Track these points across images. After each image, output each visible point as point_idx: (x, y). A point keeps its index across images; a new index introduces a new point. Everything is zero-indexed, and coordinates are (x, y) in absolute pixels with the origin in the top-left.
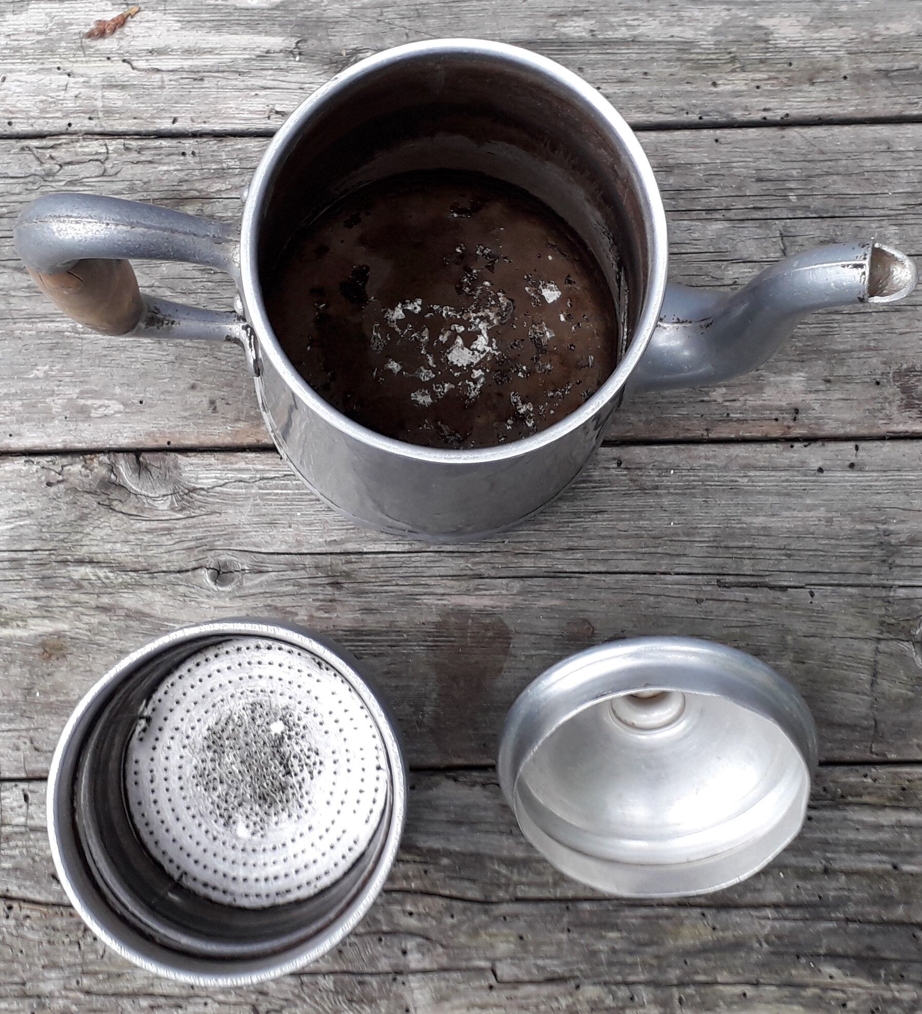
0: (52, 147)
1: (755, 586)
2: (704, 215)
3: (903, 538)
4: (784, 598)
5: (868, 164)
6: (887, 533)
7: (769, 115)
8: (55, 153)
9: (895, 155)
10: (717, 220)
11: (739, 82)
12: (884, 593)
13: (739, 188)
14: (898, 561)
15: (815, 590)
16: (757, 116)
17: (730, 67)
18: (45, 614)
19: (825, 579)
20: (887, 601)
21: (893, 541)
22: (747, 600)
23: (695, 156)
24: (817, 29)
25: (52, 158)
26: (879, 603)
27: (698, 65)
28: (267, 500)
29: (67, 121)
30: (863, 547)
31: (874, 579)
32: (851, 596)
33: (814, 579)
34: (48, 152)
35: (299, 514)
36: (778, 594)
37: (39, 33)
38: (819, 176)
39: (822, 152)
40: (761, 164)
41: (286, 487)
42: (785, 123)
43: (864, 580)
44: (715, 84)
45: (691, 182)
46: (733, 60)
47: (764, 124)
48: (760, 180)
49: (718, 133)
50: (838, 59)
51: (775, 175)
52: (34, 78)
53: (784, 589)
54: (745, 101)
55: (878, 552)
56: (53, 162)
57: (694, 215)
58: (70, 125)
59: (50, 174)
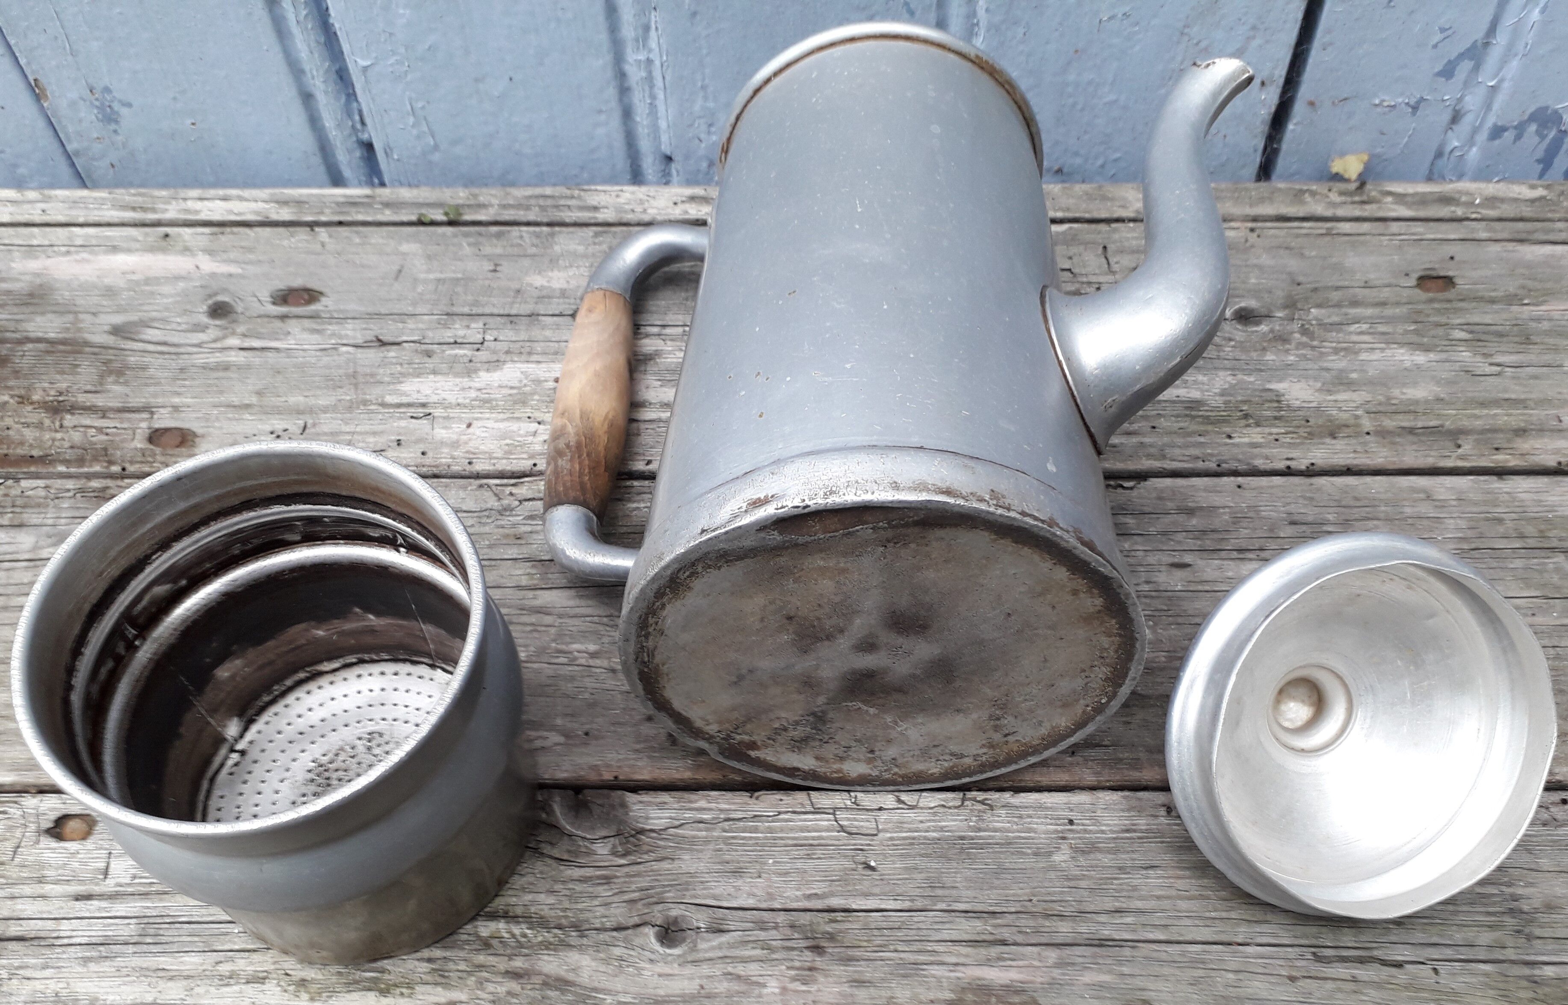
0: (513, 485)
1: (1361, 961)
2: (1235, 555)
3: (1537, 903)
4: (1401, 976)
5: (1408, 511)
6: (1515, 898)
7: (1293, 464)
8: (514, 490)
9: (1437, 503)
10: (1251, 560)
11: (1255, 435)
12: (1527, 971)
13: (1271, 530)
14: (1538, 932)
15: (1439, 966)
16: (1281, 465)
17: (1243, 422)
18: (439, 980)
19: (1449, 953)
20: (1534, 982)
21: (1526, 908)
22: (1354, 980)
23: (1217, 500)
24: (1330, 392)
25: (511, 494)
26: (1525, 983)
27: (1207, 420)
28: (731, 844)
29: (533, 462)
30: (1489, 914)
31: (1510, 954)
32: (1486, 975)
33: (1435, 953)
34: (508, 490)
35: (771, 861)
36: (1394, 971)
37: (512, 388)
38: (1356, 520)
39: (1357, 499)
40: (1292, 508)
41: (756, 830)
42: (1311, 472)
43: (1498, 955)
44: (1230, 437)
45: (1217, 523)
46: (1246, 416)
47: (1288, 472)
48: (1293, 523)
49: (1240, 480)
50: (1357, 417)
51: (1310, 519)
52: (502, 425)
53: (1399, 965)
54: (1265, 451)
55: (1509, 920)
56: (512, 498)
57: (1223, 554)
58: (535, 465)
59: (508, 509)
